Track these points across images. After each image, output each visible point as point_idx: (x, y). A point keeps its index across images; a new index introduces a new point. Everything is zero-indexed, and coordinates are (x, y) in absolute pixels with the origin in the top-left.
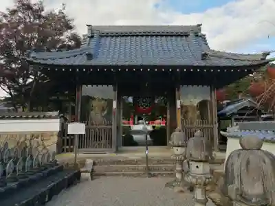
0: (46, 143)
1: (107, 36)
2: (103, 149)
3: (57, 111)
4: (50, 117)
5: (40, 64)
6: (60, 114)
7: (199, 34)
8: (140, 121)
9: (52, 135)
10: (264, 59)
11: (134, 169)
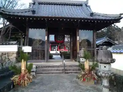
0: (10, 58)
1: (42, 4)
2: (40, 60)
3: (16, 41)
4: (12, 44)
5: (6, 14)
6: (17, 42)
7: (87, 5)
8: (54, 49)
9: (13, 54)
10: (120, 17)
11: (57, 70)
